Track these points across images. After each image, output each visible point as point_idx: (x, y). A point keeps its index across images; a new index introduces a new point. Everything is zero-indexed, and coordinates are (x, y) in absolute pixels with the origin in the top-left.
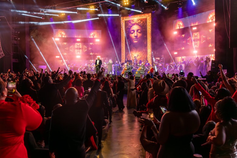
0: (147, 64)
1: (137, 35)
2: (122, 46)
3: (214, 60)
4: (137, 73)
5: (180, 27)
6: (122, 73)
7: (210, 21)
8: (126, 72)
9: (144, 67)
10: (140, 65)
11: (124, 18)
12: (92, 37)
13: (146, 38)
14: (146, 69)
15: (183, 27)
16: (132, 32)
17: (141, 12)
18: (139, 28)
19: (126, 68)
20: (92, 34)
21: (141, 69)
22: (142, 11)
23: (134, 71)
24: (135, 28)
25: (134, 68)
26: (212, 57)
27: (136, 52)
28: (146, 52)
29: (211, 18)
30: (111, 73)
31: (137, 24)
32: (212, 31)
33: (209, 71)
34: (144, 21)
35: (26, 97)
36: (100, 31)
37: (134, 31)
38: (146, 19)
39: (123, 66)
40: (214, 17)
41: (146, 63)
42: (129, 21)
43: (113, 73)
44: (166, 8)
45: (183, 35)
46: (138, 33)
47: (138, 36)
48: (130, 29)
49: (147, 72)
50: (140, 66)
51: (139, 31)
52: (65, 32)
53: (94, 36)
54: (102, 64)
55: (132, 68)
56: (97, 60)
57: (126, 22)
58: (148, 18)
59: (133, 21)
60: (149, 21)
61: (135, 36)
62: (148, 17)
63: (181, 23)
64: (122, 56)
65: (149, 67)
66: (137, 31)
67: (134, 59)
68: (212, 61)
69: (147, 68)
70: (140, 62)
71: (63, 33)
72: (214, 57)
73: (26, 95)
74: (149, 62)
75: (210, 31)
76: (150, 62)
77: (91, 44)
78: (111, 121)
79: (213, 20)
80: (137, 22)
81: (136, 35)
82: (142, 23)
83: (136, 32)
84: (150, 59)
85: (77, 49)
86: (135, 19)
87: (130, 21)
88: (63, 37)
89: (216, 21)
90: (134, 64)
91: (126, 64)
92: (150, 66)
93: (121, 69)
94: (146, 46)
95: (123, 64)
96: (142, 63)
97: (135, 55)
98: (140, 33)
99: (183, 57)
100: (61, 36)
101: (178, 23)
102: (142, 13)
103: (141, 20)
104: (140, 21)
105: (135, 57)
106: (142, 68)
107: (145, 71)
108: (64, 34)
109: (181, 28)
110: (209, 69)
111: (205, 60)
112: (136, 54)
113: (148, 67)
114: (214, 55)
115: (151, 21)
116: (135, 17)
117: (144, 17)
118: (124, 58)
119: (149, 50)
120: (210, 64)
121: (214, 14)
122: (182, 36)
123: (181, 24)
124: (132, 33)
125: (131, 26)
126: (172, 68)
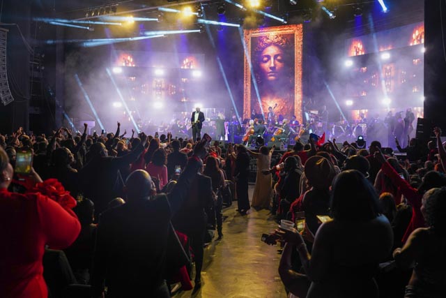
0: (294, 123)
1: (275, 64)
2: (245, 86)
3: (422, 117)
4: (273, 139)
5: (357, 52)
6: (243, 140)
7: (415, 43)
8: (253, 138)
9: (287, 128)
11: (250, 32)
12: (186, 67)
14: (292, 132)
15: (363, 53)
16: (265, 59)
17: (282, 20)
19: (253, 130)
20: (186, 61)
21: (282, 133)
22: (285, 20)
23: (268, 136)
24: (271, 51)
25: (268, 129)
26: (419, 113)
27: (272, 98)
28: (292, 100)
29: (417, 37)
30: (221, 139)
31: (275, 44)
32: (418, 62)
33: (413, 139)
34: (290, 39)
36: (202, 56)
37: (269, 57)
39: (247, 126)
40: (423, 36)
41: (292, 122)
42: (260, 38)
43: (226, 139)
44: (331, 15)
45: (364, 69)
46: (277, 62)
47: (277, 68)
48: (261, 52)
49: (294, 138)
50: (280, 126)
51: (279, 58)
52: (133, 56)
53: (189, 66)
55: (264, 129)
56: (194, 113)
57: (253, 39)
58: (296, 33)
59: (268, 39)
60: (298, 40)
61: (271, 68)
62: (297, 32)
63: (359, 44)
64: (245, 106)
65: (298, 129)
66: (275, 57)
67: (268, 111)
68: (419, 119)
69: (294, 131)
71: (129, 58)
72: (423, 113)
73: (52, 180)
74: (297, 119)
75: (416, 61)
76: (299, 118)
77: (184, 80)
78: (220, 235)
79: (420, 40)
80: (276, 41)
81: (272, 65)
82: (284, 41)
83: (272, 59)
84: (299, 113)
85: (156, 89)
86: (272, 34)
87: (262, 37)
88: (130, 65)
89: (426, 44)
90: (268, 122)
91: (252, 122)
92: (299, 127)
93: (243, 131)
94: (292, 89)
95: (246, 122)
96: (284, 120)
97: (271, 105)
99: (363, 111)
100: (126, 64)
101: (355, 45)
102: (286, 22)
103: (284, 36)
104: (280, 38)
105: (270, 108)
106: (284, 130)
107: (289, 137)
108: (132, 60)
109: (360, 54)
111: (404, 116)
112: (272, 102)
113: (295, 129)
114: (423, 108)
115: (301, 39)
116: (271, 30)
117: (288, 31)
118: (249, 109)
119: (298, 97)
120: (414, 124)
121: (423, 30)
122: (362, 70)
123: (360, 46)
124: (266, 62)
125: (264, 49)
126: (342, 132)
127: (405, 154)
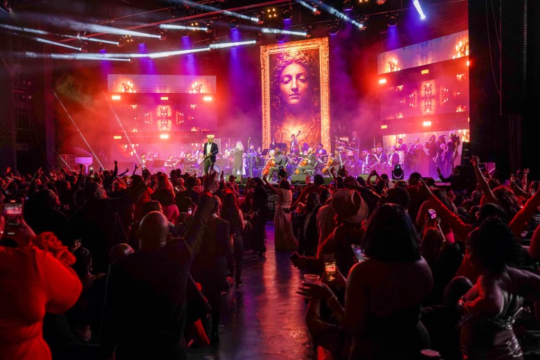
0: (320, 152)
1: (297, 86)
2: (263, 112)
3: (467, 141)
4: (297, 172)
5: (392, 68)
6: (263, 174)
7: (459, 55)
8: (274, 171)
9: (313, 158)
10: (306, 154)
11: (268, 48)
12: (195, 92)
13: (318, 93)
14: (319, 163)
15: (399, 69)
16: (286, 79)
17: (305, 34)
18: (301, 71)
19: (274, 162)
20: (195, 85)
21: (307, 164)
22: (308, 33)
23: (291, 168)
24: (293, 70)
25: (291, 160)
26: (464, 135)
27: (295, 125)
28: (318, 125)
29: (461, 49)
31: (298, 62)
32: (462, 78)
33: (458, 167)
34: (313, 56)
35: (47, 238)
36: (213, 78)
37: (290, 77)
38: (317, 50)
39: (267, 157)
40: (467, 47)
41: (318, 151)
42: (279, 56)
43: (244, 173)
44: (361, 26)
45: (401, 87)
46: (300, 83)
47: (300, 89)
48: (280, 72)
49: (321, 169)
50: (305, 157)
51: (302, 77)
52: (134, 81)
53: (199, 90)
54: (217, 153)
55: (287, 160)
57: (271, 56)
58: (321, 48)
59: (288, 56)
60: (324, 56)
61: (293, 90)
62: (321, 46)
63: (394, 59)
64: (264, 134)
65: (325, 159)
66: (298, 76)
67: (291, 140)
68: (464, 143)
69: (321, 162)
70: (305, 147)
71: (130, 84)
72: (469, 136)
73: (47, 233)
74: (324, 148)
75: (459, 76)
76: (326, 145)
77: (193, 106)
79: (464, 53)
80: (298, 57)
81: (295, 86)
82: (307, 58)
83: (294, 79)
84: (327, 140)
85: (162, 118)
86: (293, 50)
87: (281, 54)
88: (130, 91)
89: (471, 57)
90: (291, 152)
91: (272, 152)
92: (327, 156)
93: (262, 162)
94: (317, 110)
95: (265, 152)
96: (310, 149)
97: (294, 131)
98: (303, 81)
100: (126, 90)
101: (389, 60)
102: (309, 36)
103: (307, 53)
104: (303, 55)
105: (293, 135)
106: (310, 161)
107: (316, 168)
108: (132, 85)
109: (395, 70)
110: (457, 162)
112: (296, 128)
113: (322, 159)
114: (468, 131)
115: (328, 55)
116: (292, 45)
117: (311, 45)
118: (269, 138)
119: (325, 121)
121: (467, 40)
122: (399, 89)
123: (395, 61)
124: (287, 83)
125: (284, 67)
126: (377, 161)
127: (449, 184)
